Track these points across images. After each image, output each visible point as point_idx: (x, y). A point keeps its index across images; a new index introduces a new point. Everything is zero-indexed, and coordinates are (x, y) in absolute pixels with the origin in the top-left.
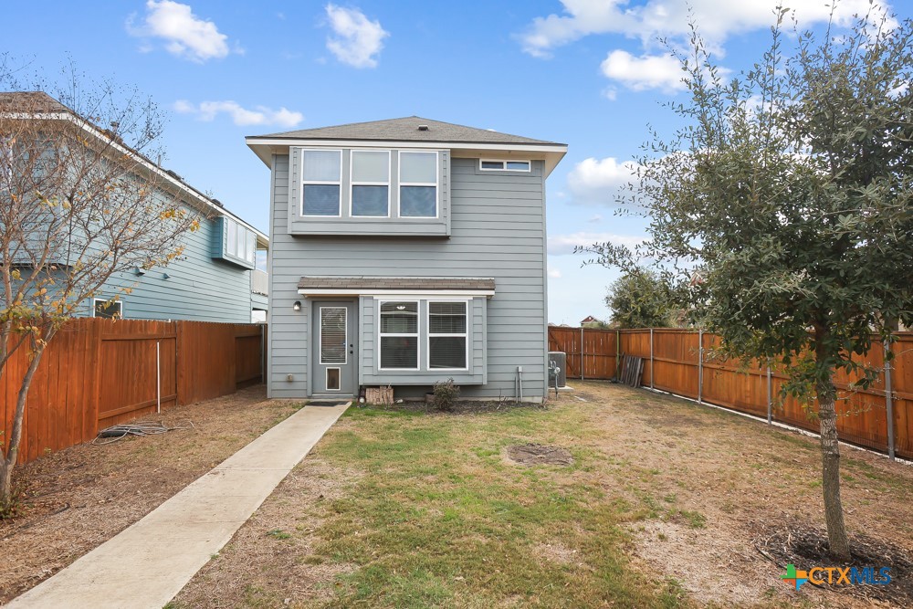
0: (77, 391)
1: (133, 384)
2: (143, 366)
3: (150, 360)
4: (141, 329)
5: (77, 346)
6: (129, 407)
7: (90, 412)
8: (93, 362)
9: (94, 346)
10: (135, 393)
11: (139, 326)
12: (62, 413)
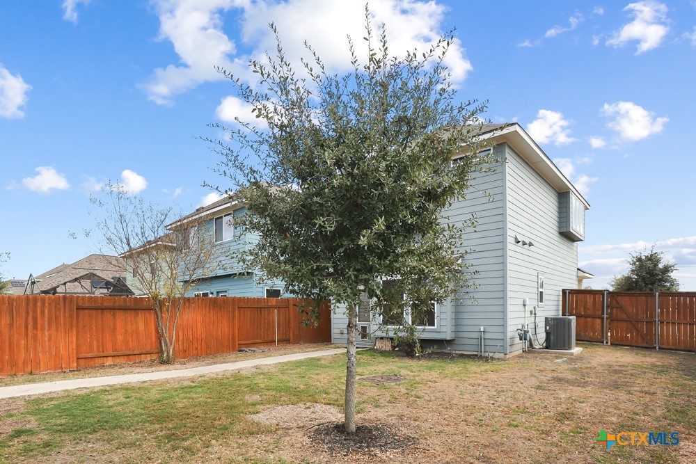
0: (227, 329)
1: (261, 329)
2: (266, 321)
3: (271, 318)
4: (264, 302)
5: (225, 309)
6: (258, 341)
7: (233, 339)
8: (233, 317)
9: (234, 310)
10: (262, 334)
11: (263, 301)
12: (220, 337)
